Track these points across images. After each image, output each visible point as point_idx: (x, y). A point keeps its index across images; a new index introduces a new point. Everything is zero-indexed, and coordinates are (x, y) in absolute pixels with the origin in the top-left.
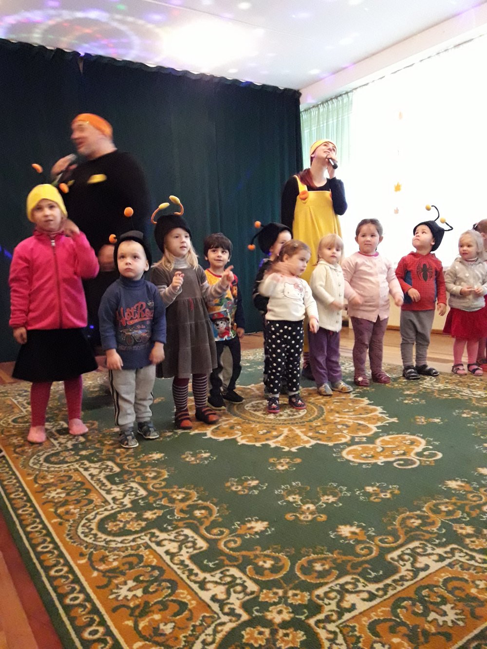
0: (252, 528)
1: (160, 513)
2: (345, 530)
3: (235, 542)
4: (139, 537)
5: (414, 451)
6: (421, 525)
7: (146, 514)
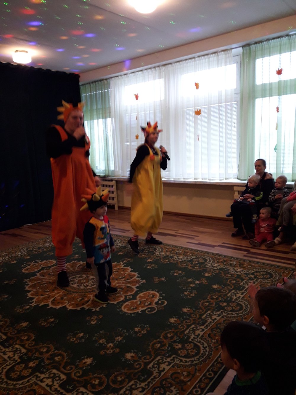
0: (86, 363)
1: (37, 362)
2: (129, 356)
3: (79, 372)
4: (30, 379)
5: (154, 302)
6: (160, 347)
7: (30, 364)
